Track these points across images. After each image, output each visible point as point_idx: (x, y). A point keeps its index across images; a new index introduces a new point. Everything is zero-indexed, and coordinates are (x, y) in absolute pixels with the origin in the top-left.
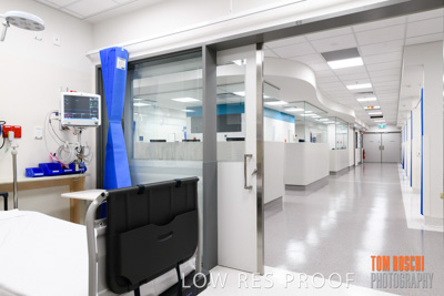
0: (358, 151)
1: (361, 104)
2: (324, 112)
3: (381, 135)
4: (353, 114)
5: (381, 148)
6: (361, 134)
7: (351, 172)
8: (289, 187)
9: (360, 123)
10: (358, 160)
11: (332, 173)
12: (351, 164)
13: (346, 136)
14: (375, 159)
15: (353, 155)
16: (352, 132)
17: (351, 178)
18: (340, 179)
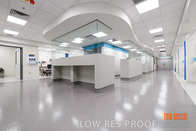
0: (155, 65)
1: (157, 44)
2: (140, 48)
3: (164, 59)
4: (153, 49)
5: (164, 64)
6: (156, 59)
7: (152, 73)
8: (123, 79)
9: (156, 55)
10: (155, 68)
11: (144, 73)
12: (152, 70)
13: (150, 59)
14: (162, 68)
15: (153, 67)
16: (152, 58)
17: (152, 75)
18: (148, 76)
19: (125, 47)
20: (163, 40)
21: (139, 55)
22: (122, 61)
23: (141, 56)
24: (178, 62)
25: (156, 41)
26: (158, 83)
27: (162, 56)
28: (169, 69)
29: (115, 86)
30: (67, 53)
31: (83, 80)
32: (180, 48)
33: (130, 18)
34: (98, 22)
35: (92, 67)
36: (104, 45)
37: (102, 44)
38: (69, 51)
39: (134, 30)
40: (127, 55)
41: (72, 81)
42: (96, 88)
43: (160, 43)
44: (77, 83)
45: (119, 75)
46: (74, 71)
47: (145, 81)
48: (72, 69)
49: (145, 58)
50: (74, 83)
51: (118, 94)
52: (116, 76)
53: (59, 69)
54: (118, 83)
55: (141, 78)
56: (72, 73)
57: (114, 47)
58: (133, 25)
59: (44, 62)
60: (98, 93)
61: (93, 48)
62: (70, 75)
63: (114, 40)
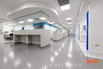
0: (68, 34)
1: (69, 25)
2: (62, 26)
3: (72, 31)
4: (67, 27)
5: (72, 33)
6: (68, 31)
9: (68, 29)
10: (68, 35)
11: (63, 38)
13: (66, 31)
14: (71, 35)
15: (67, 35)
16: (67, 31)
17: (67, 39)
18: (65, 39)
19: (55, 25)
20: (71, 23)
21: (61, 29)
22: (54, 32)
23: (62, 29)
24: (77, 33)
25: (69, 23)
26: (69, 42)
27: (71, 30)
28: (73, 35)
29: (51, 44)
30: (23, 27)
31: (34, 42)
32: (77, 27)
33: (58, 12)
34: (42, 12)
35: (39, 36)
36: (45, 24)
37: (44, 23)
38: (24, 26)
39: (59, 18)
40: (56, 29)
41: (27, 43)
42: (41, 47)
43: (70, 24)
44: (30, 45)
45: (53, 39)
46: (28, 38)
47: (64, 42)
48: (27, 36)
49: (64, 31)
50: (28, 44)
51: (52, 48)
52: (51, 39)
53: (19, 36)
54: (52, 43)
55: (62, 40)
56: (27, 39)
57: (50, 25)
58: (59, 15)
59: (7, 32)
60: (42, 49)
61: (39, 25)
62: (26, 40)
63: (50, 22)
